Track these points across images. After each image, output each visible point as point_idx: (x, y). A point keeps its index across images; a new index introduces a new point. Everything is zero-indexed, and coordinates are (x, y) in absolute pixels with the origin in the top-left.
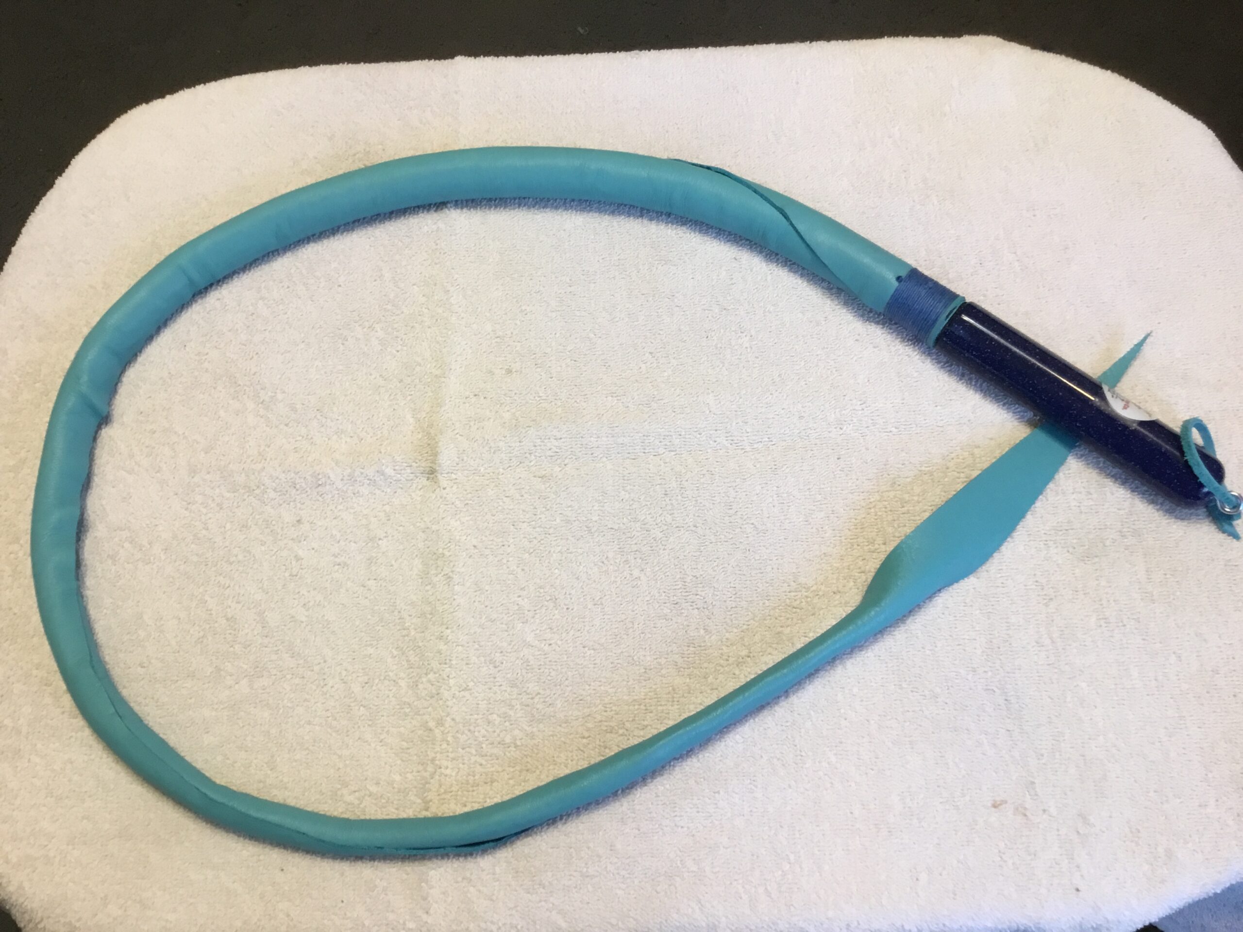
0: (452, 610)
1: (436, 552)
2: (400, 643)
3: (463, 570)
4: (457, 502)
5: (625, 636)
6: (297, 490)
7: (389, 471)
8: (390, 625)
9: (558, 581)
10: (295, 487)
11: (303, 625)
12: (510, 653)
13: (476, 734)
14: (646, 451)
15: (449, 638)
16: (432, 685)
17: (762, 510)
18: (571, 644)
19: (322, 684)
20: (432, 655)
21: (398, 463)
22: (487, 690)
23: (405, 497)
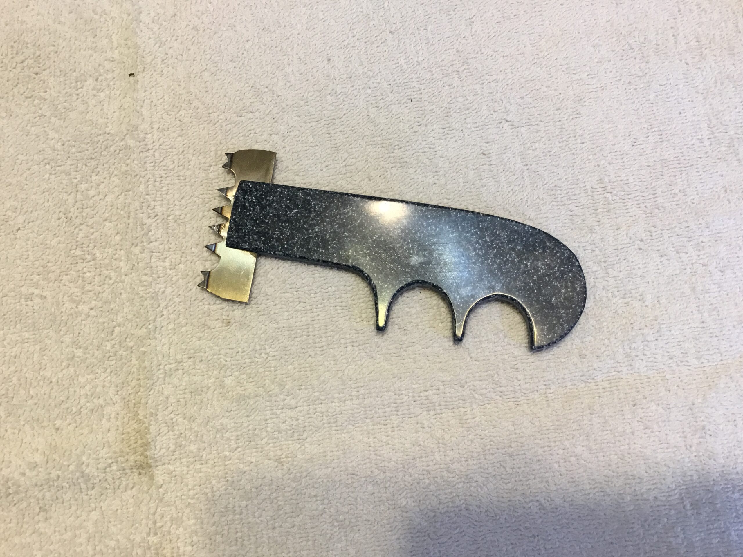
7: (91, 470)
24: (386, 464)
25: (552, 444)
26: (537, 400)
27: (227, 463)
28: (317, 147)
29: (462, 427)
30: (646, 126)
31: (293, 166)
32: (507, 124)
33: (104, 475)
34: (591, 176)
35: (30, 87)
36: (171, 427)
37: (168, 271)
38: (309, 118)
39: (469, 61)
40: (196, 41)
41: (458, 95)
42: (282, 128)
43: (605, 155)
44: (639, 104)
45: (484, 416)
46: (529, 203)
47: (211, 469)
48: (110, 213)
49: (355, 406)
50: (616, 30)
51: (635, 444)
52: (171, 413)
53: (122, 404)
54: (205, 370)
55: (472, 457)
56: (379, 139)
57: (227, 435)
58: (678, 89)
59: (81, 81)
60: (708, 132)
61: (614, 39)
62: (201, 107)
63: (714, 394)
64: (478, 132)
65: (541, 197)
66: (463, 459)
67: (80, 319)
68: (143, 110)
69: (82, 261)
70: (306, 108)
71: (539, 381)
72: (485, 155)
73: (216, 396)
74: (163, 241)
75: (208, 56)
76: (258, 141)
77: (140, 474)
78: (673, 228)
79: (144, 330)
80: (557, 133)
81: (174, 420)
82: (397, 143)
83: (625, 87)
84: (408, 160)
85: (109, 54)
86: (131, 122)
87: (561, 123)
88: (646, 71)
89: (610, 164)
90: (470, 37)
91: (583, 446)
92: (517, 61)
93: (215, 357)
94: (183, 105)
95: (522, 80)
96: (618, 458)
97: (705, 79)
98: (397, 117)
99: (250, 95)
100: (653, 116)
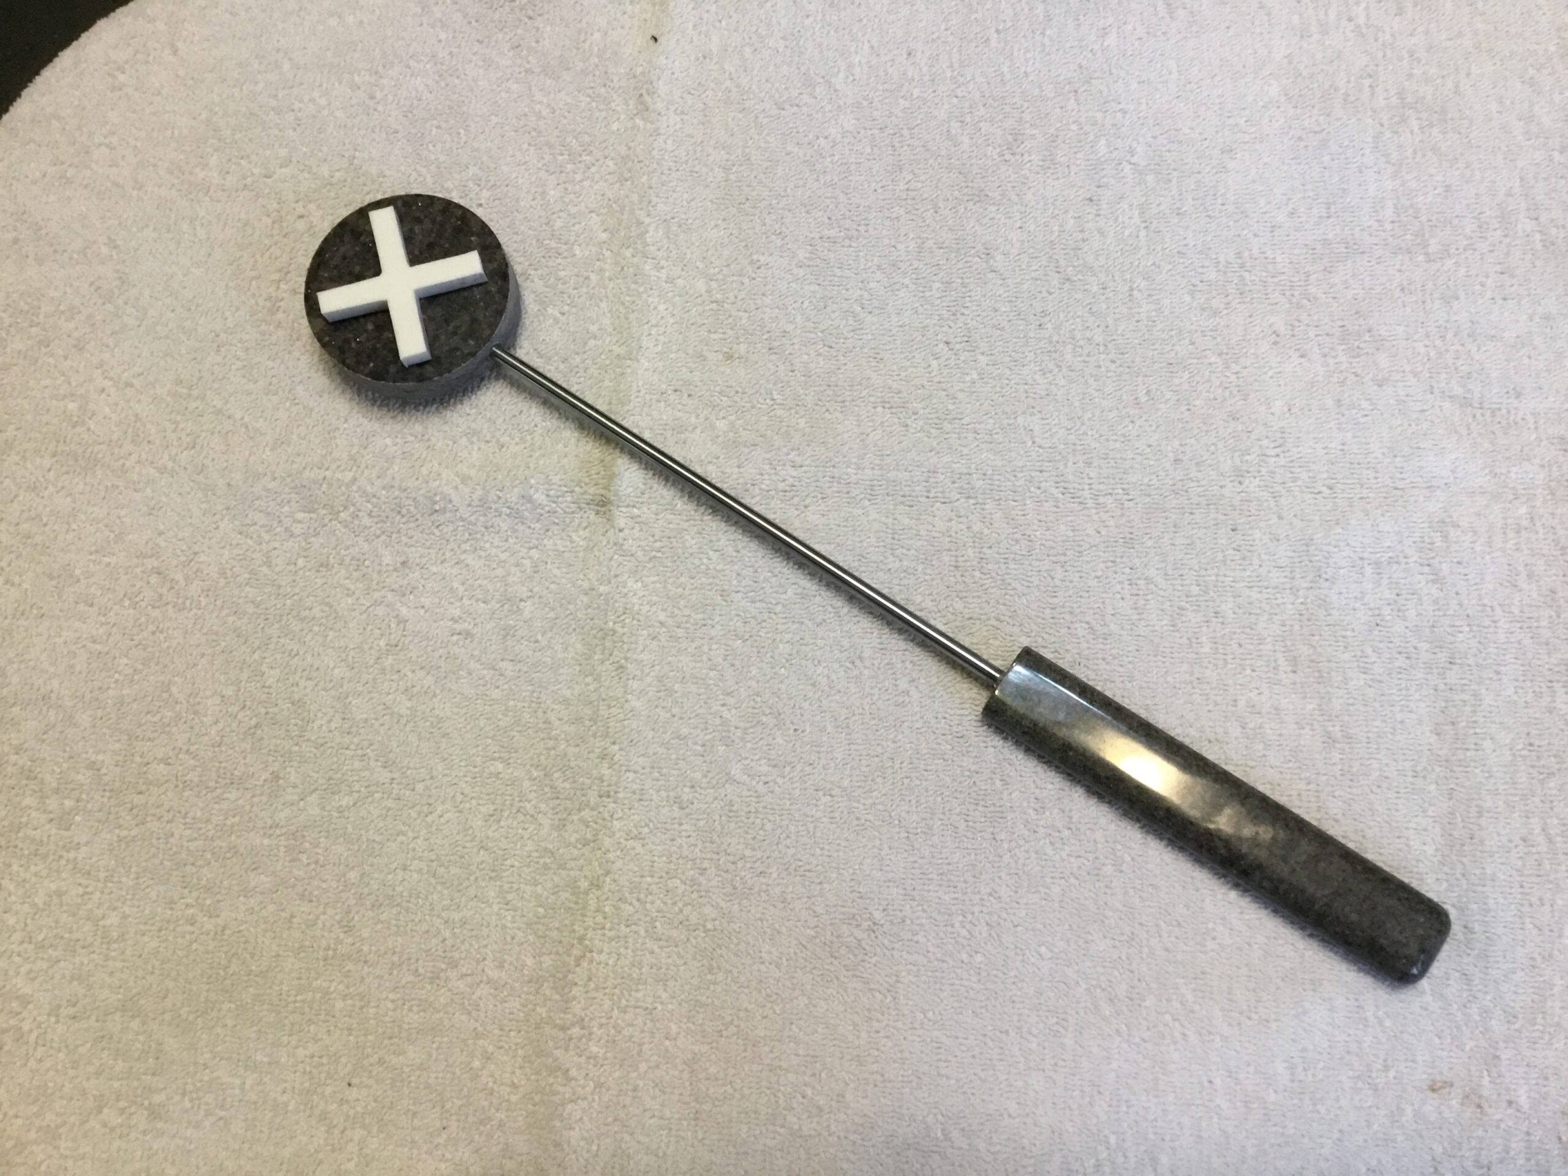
0: (621, 716)
1: (603, 626)
2: (543, 758)
3: (644, 656)
4: (640, 554)
5: (879, 780)
6: (403, 516)
7: (539, 497)
8: (530, 731)
9: (783, 687)
10: (399, 512)
11: (404, 721)
12: (705, 789)
13: (648, 906)
14: (931, 495)
15: (616, 758)
16: (587, 827)
17: (1103, 603)
18: (798, 784)
19: (425, 809)
20: (588, 781)
21: (555, 487)
22: (668, 842)
23: (562, 539)
29: (1008, 524)
30: (1311, 195)
33: (554, 505)
35: (518, 33)
38: (871, 123)
41: (1071, 122)
42: (834, 131)
43: (1251, 223)
50: (1294, 69)
58: (1362, 155)
59: (585, 34)
61: (1290, 80)
62: (734, 89)
65: (1157, 264)
68: (660, 82)
70: (870, 110)
72: (1093, 201)
75: (755, 28)
76: (801, 142)
77: (597, 512)
83: (1293, 142)
84: (990, 194)
88: (1326, 126)
94: (712, 84)
99: (800, 85)
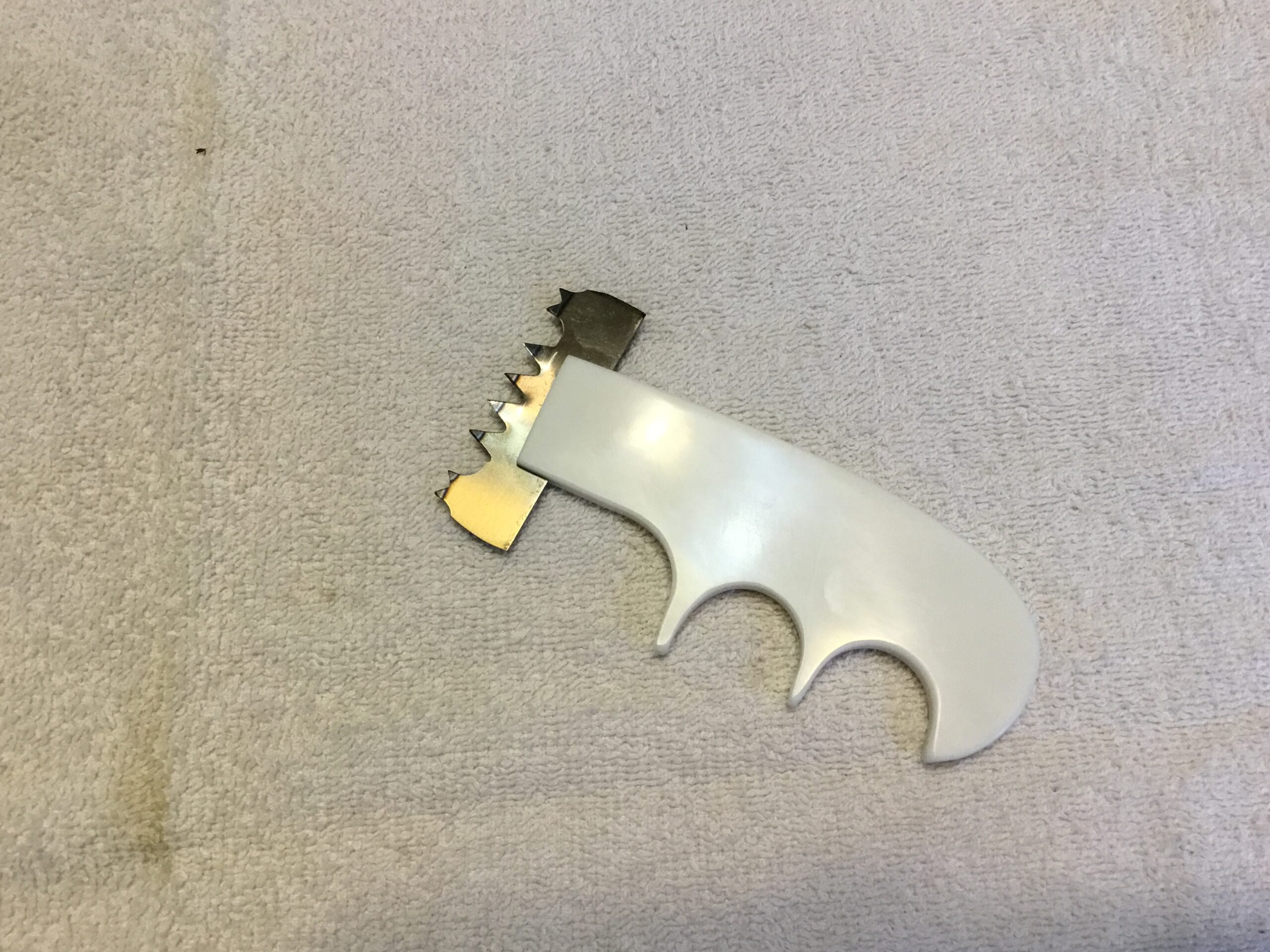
24: (600, 869)
25: (905, 852)
26: (881, 769)
27: (309, 849)
28: (515, 296)
29: (743, 811)
30: (1093, 296)
31: (470, 325)
32: (851, 277)
33: (79, 857)
34: (993, 376)
35: (22, 161)
36: (210, 776)
37: (232, 495)
38: (505, 244)
39: (790, 167)
40: (320, 103)
41: (768, 224)
42: (457, 259)
43: (1020, 340)
44: (1082, 258)
45: (784, 792)
46: (883, 416)
47: (279, 859)
48: (139, 387)
49: (552, 758)
50: (1047, 130)
51: (1054, 860)
52: (211, 752)
53: (125, 730)
54: (280, 678)
55: (758, 866)
56: (626, 289)
57: (311, 800)
58: (1152, 237)
59: (113, 157)
60: (1200, 314)
61: (1043, 146)
62: (317, 215)
63: (1199, 778)
64: (797, 289)
65: (903, 407)
66: (741, 870)
67: (65, 569)
68: (215, 211)
69: (80, 467)
70: (503, 227)
71: (887, 734)
72: (809, 328)
73: (296, 726)
74: (228, 440)
75: (339, 129)
76: (414, 278)
77: (146, 860)
78: (1134, 476)
79: (178, 598)
80: (936, 298)
81: (216, 765)
82: (656, 298)
83: (1059, 226)
84: (674, 329)
85: (167, 115)
86: (192, 232)
87: (943, 282)
88: (1099, 202)
89: (1027, 355)
90: (795, 128)
91: (959, 859)
92: (874, 171)
93: (302, 655)
94: (288, 210)
95: (881, 205)
96: (1023, 884)
97: (1199, 222)
98: (659, 253)
99: (406, 200)
100: (1105, 280)
